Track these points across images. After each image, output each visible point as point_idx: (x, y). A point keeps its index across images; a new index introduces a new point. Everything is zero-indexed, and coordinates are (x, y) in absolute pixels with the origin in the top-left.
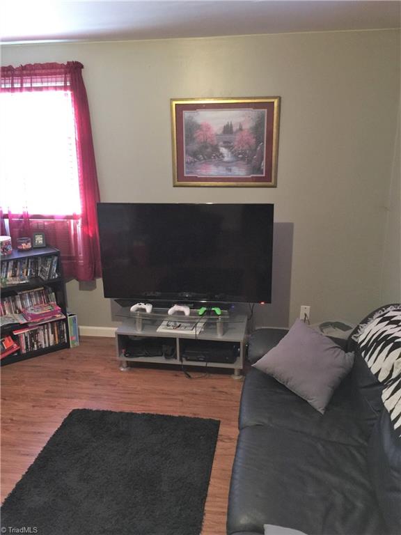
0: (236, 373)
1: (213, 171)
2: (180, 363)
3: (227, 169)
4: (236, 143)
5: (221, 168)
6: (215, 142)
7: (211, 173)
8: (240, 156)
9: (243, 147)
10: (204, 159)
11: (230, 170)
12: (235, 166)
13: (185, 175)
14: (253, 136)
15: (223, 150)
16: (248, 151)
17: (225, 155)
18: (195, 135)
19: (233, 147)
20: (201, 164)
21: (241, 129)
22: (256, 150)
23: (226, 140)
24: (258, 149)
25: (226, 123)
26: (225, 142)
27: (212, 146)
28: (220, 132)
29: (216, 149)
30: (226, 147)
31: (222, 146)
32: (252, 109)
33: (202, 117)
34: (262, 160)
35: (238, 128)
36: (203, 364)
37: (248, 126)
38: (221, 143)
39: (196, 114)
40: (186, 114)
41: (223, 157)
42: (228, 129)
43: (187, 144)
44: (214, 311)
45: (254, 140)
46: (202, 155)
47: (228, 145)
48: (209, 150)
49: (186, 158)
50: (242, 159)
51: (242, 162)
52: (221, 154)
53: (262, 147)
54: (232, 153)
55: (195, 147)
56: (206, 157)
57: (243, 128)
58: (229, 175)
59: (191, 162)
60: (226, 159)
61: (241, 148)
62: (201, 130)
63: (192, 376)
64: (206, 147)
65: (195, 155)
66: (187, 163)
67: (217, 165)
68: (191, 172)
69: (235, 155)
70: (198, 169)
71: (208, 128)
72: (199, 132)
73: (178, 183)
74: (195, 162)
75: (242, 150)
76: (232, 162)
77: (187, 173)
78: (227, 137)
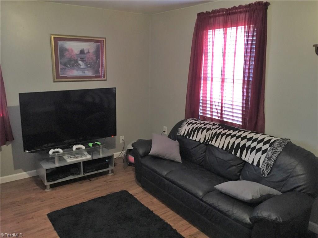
0: (110, 172)
1: (75, 73)
2: (84, 175)
3: (83, 72)
4: (87, 59)
5: (79, 71)
6: (76, 58)
7: (75, 74)
8: (89, 65)
9: (90, 61)
10: (70, 67)
11: (84, 73)
12: (86, 70)
13: (60, 76)
14: (94, 56)
15: (80, 62)
16: (92, 63)
17: (81, 65)
18: (65, 54)
19: (85, 61)
20: (69, 69)
21: (88, 52)
22: (96, 62)
23: (81, 57)
24: (98, 62)
25: (81, 49)
26: (81, 58)
27: (74, 60)
28: (78, 53)
29: (76, 61)
30: (81, 61)
31: (79, 60)
32: (93, 43)
33: (69, 45)
34: (100, 67)
35: (87, 51)
36: (95, 172)
37: (92, 50)
38: (79, 59)
39: (65, 43)
40: (60, 43)
41: (80, 66)
42: (82, 52)
43: (60, 59)
44: (97, 143)
45: (95, 58)
46: (69, 64)
47: (82, 59)
48: (73, 62)
49: (60, 67)
50: (90, 67)
51: (89, 68)
52: (79, 64)
53: (99, 61)
54: (85, 64)
55: (65, 60)
56: (71, 66)
57: (90, 51)
58: (84, 75)
59: (63, 69)
60: (82, 67)
61: (89, 62)
62: (68, 51)
63: (92, 180)
64: (71, 61)
65: (65, 64)
66: (61, 69)
67: (77, 70)
68: (64, 74)
69: (86, 65)
70: (67, 72)
71: (72, 51)
72: (67, 53)
73: (56, 80)
74: (65, 68)
75: (90, 62)
76: (85, 68)
77: (61, 75)
78: (82, 56)
